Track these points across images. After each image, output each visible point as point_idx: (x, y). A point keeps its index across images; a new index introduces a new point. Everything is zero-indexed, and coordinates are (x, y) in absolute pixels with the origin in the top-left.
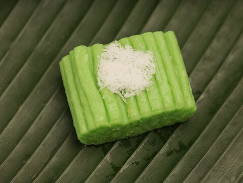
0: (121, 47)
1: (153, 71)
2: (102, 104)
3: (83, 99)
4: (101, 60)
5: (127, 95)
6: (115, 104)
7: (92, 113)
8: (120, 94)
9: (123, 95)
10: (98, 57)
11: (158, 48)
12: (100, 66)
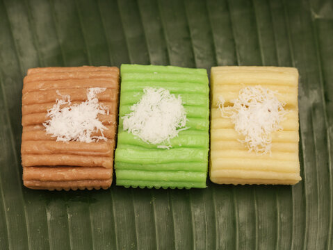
0: (131, 114)
1: (167, 93)
2: (185, 149)
3: (173, 166)
4: (140, 136)
5: (183, 124)
6: (190, 138)
7: (192, 162)
8: (179, 130)
9: (182, 127)
10: (135, 138)
11: (141, 81)
12: (147, 139)
